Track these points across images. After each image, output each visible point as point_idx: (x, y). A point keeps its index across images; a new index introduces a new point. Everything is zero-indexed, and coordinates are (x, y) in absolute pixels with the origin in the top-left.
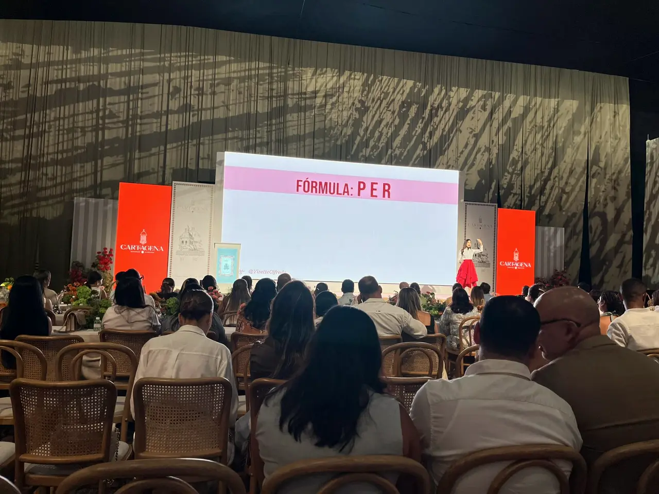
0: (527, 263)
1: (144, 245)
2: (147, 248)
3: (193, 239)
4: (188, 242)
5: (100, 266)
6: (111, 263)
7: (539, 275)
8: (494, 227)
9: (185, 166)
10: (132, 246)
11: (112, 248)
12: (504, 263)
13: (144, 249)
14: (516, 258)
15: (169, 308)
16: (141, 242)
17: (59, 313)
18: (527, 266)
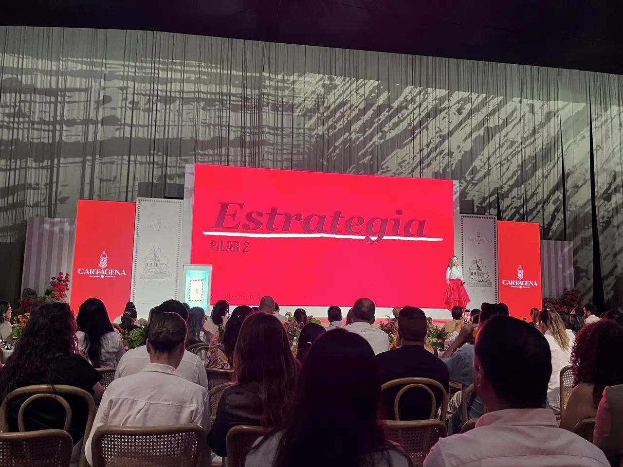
0: (533, 280)
1: (104, 269)
2: (107, 272)
3: (159, 261)
4: (153, 264)
5: (55, 293)
6: (67, 289)
7: (547, 296)
8: (494, 242)
9: (151, 181)
10: (91, 270)
11: (69, 273)
12: (507, 282)
13: (104, 272)
14: (520, 276)
15: (132, 341)
16: (100, 266)
17: (7, 349)
18: (532, 285)
